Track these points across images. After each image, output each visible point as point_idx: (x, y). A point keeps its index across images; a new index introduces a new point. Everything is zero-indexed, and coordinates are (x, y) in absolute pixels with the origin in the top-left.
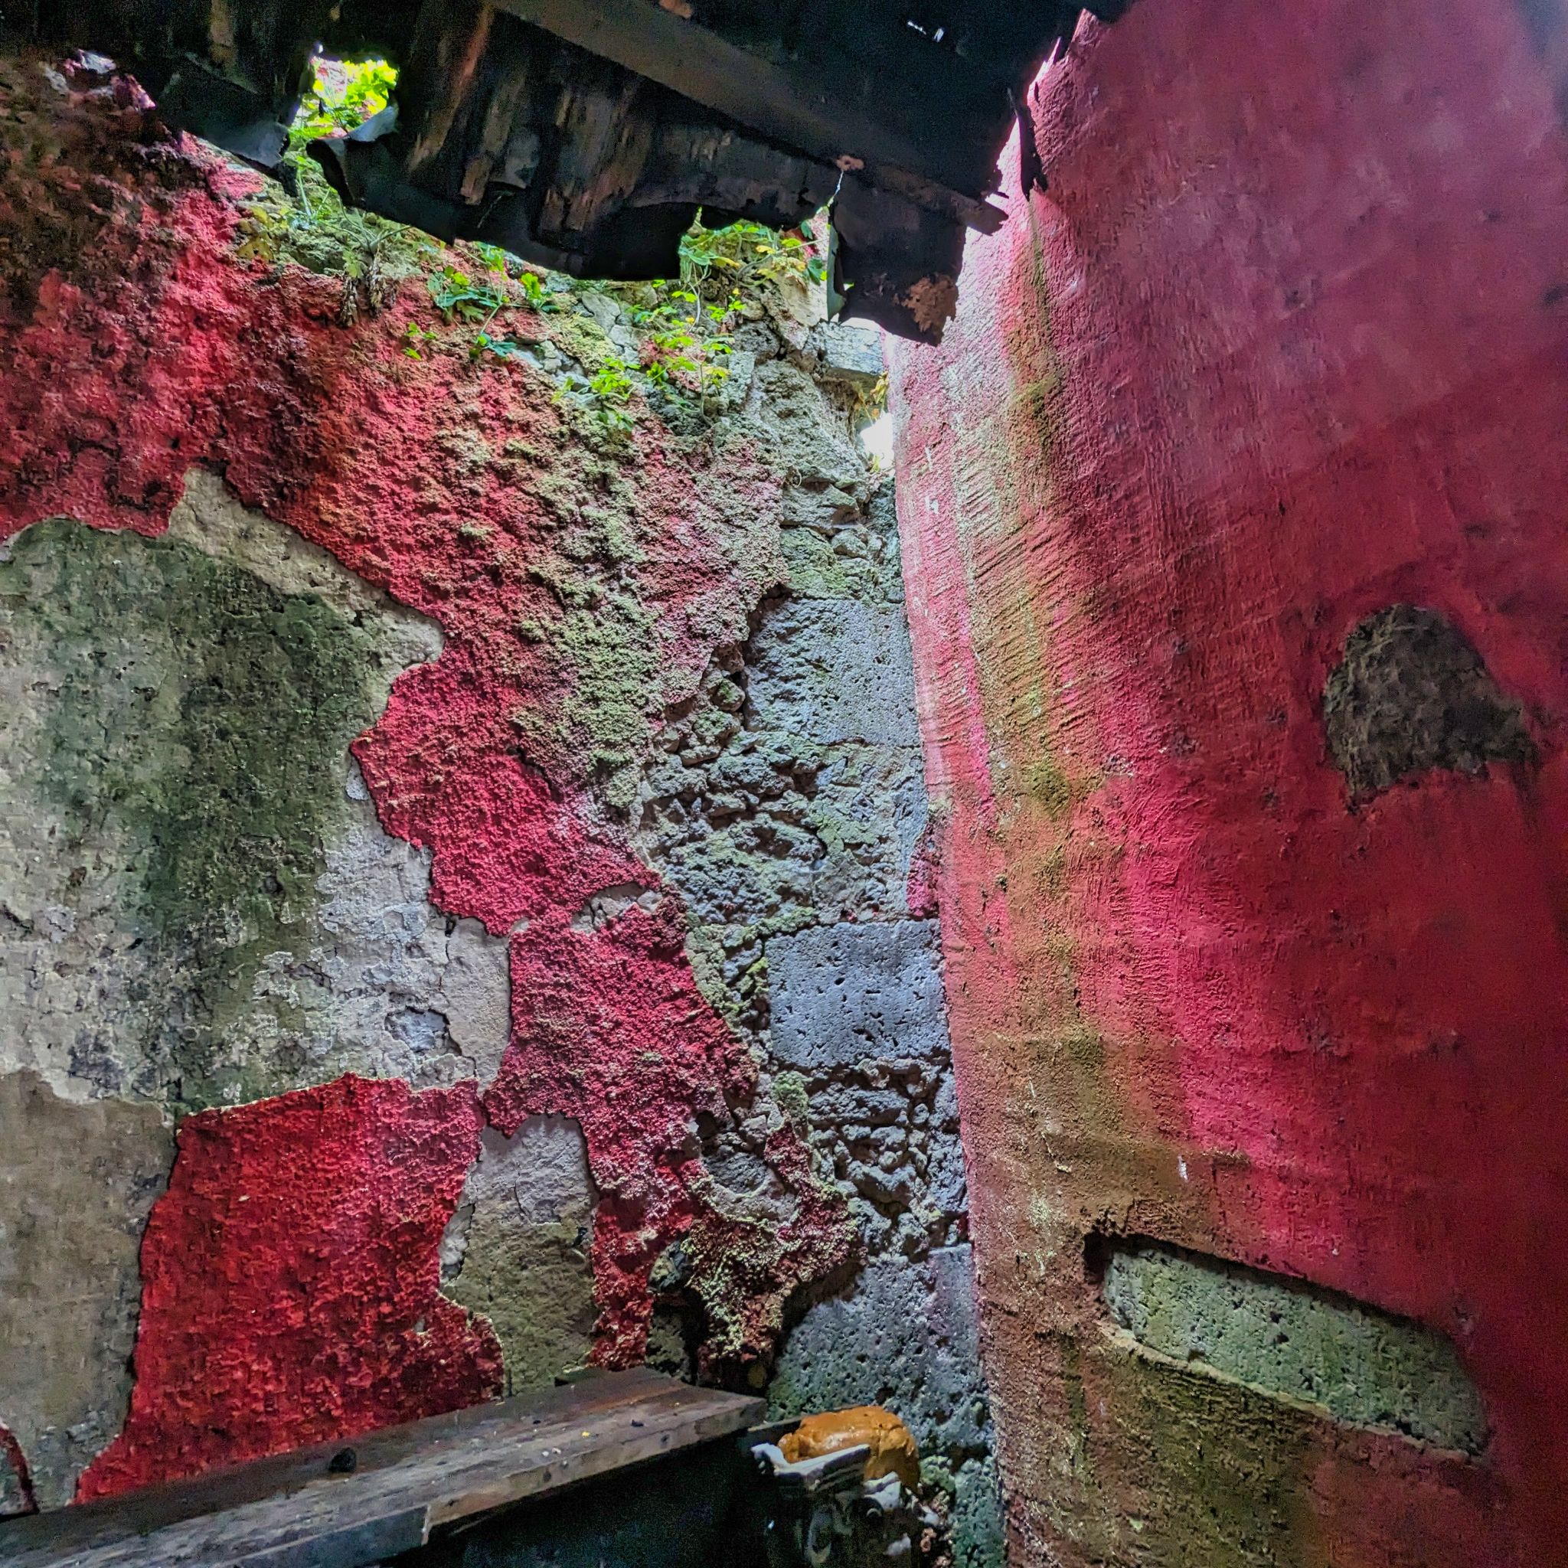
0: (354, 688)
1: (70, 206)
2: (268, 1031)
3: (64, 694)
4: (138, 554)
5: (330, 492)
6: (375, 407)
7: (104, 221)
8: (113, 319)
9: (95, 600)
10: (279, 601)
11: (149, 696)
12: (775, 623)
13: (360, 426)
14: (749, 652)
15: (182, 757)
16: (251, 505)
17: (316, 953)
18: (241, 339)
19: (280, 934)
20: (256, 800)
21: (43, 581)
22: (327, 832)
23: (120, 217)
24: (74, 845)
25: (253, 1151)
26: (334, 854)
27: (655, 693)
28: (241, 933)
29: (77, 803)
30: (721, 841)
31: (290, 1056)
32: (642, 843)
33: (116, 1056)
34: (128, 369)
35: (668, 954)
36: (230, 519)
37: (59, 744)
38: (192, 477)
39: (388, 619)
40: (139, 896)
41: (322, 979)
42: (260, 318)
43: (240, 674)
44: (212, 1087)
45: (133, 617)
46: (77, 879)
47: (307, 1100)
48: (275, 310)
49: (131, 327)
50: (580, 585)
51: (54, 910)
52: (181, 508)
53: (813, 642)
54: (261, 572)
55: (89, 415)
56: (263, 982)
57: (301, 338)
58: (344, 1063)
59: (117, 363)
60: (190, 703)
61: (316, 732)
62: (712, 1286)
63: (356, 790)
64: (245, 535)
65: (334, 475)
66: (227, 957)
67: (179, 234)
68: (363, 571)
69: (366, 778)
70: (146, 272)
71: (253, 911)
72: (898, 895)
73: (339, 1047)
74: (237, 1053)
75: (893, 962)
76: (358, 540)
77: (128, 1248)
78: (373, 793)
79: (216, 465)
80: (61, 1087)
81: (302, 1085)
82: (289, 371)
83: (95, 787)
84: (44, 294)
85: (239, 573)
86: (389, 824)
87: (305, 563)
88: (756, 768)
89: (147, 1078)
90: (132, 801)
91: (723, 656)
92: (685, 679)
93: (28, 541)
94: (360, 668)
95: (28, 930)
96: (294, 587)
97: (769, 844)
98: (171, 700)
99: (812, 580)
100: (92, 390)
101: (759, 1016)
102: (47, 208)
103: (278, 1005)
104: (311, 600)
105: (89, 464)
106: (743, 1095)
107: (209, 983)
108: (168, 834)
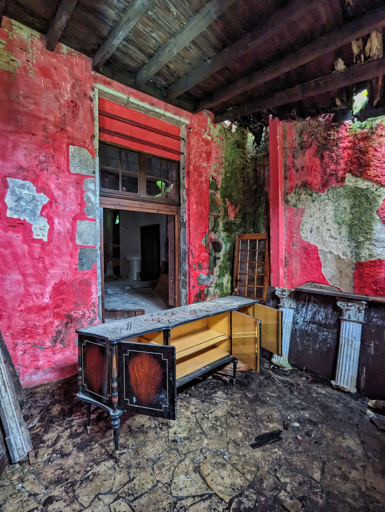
0: (376, 201)
1: (325, 139)
2: (367, 252)
3: (335, 210)
4: (341, 189)
5: (369, 170)
6: (376, 150)
7: (330, 139)
8: (333, 154)
9: (337, 197)
10: (362, 190)
11: (345, 208)
13: (374, 156)
15: (351, 216)
16: (356, 176)
17: (373, 242)
18: (352, 148)
19: (368, 239)
20: (362, 221)
21: (331, 195)
22: (373, 224)
23: (332, 138)
24: (339, 229)
25: (367, 267)
26: (375, 228)
28: (362, 239)
29: (339, 223)
31: (370, 255)
33: (347, 254)
34: (336, 161)
36: (353, 179)
37: (336, 216)
38: (347, 175)
39: (382, 189)
40: (348, 235)
41: (375, 245)
42: (354, 143)
43: (358, 203)
44: (360, 258)
45: (342, 198)
46: (340, 233)
47: (373, 261)
48: (357, 141)
49: (336, 154)
51: (338, 237)
52: (346, 180)
54: (359, 186)
55: (333, 170)
56: (366, 245)
57: (361, 143)
58: (379, 257)
59: (335, 161)
60: (351, 208)
61: (370, 210)
63: (378, 218)
64: (356, 181)
65: (370, 166)
66: (360, 242)
67: (341, 135)
68: (376, 182)
69: (379, 215)
70: (337, 145)
71: (363, 236)
73: (378, 255)
74: (363, 254)
76: (375, 176)
77: (352, 275)
78: (381, 218)
79: (350, 171)
80: (342, 257)
81: (373, 259)
82: (360, 151)
83: (341, 221)
84: (325, 155)
85: (356, 188)
86: (384, 222)
87: (366, 183)
89: (352, 257)
90: (345, 222)
93: (328, 191)
94: (377, 198)
95: (336, 239)
96: (365, 187)
98: (348, 208)
100: (333, 167)
102: (323, 142)
103: (368, 249)
104: (368, 189)
105: (334, 178)
107: (358, 245)
108: (351, 226)
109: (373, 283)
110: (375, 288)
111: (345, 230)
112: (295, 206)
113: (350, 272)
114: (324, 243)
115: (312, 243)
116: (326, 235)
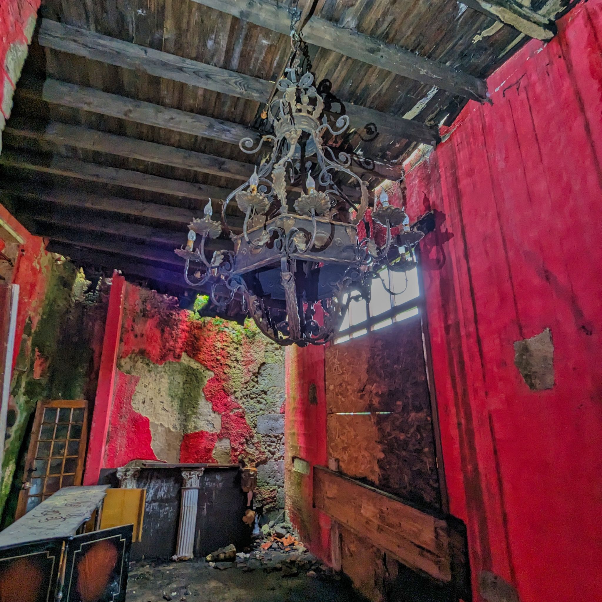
0: (203, 381)
1: (168, 316)
2: (193, 424)
3: (170, 383)
4: (177, 365)
5: (200, 354)
6: (205, 340)
7: (172, 318)
8: (173, 332)
9: (173, 371)
10: (194, 370)
11: (179, 383)
12: (263, 368)
13: (204, 344)
14: (259, 373)
15: (183, 391)
16: (190, 357)
17: (198, 415)
18: (188, 332)
19: (194, 413)
20: (191, 396)
21: (167, 369)
22: (200, 400)
23: (174, 317)
24: (172, 402)
25: (191, 438)
26: (200, 403)
27: (243, 380)
28: (190, 413)
29: (172, 397)
30: (252, 402)
31: (195, 428)
32: (240, 402)
33: (177, 426)
34: (175, 339)
35: (242, 417)
36: (188, 359)
37: (170, 389)
38: (183, 353)
39: (207, 371)
40: (179, 408)
41: (199, 419)
42: (191, 329)
43: (189, 380)
44: (187, 430)
45: (177, 373)
46: (172, 405)
47: (197, 433)
48: (193, 328)
49: (175, 333)
50: (233, 365)
51: (170, 409)
52: (182, 358)
53: (268, 371)
54: (192, 366)
55: (171, 346)
56: (192, 419)
57: (196, 331)
58: (201, 429)
59: (174, 338)
60: (184, 384)
61: (198, 387)
62: (246, 460)
63: (203, 395)
64: (189, 361)
65: (200, 351)
66: (188, 415)
67: (181, 318)
68: (204, 365)
69: (204, 393)
70: (177, 325)
71: (191, 410)
72: (278, 410)
73: (201, 427)
74: (190, 427)
75: (277, 420)
76: (203, 360)
77: (179, 447)
78: (205, 395)
79: (186, 351)
80: (172, 429)
81: (197, 431)
82: (194, 337)
83: (174, 394)
84: (165, 330)
85: (189, 366)
86: (207, 399)
87: (197, 364)
88: (258, 391)
89: (180, 429)
90: (178, 396)
91: (254, 374)
92: (248, 378)
93: (165, 364)
94: (204, 378)
95: (168, 411)
96: (195, 368)
97: (259, 402)
98: (181, 383)
99: (269, 361)
100: (172, 343)
101: (255, 426)
102: (165, 317)
103: (194, 421)
104: (198, 369)
105: (172, 353)
106: (252, 437)
107: (187, 418)
108: (182, 400)
109: (196, 453)
110: (197, 457)
111: (176, 404)
112: (129, 372)
113: (178, 444)
114: (156, 415)
115: (144, 415)
116: (159, 407)
